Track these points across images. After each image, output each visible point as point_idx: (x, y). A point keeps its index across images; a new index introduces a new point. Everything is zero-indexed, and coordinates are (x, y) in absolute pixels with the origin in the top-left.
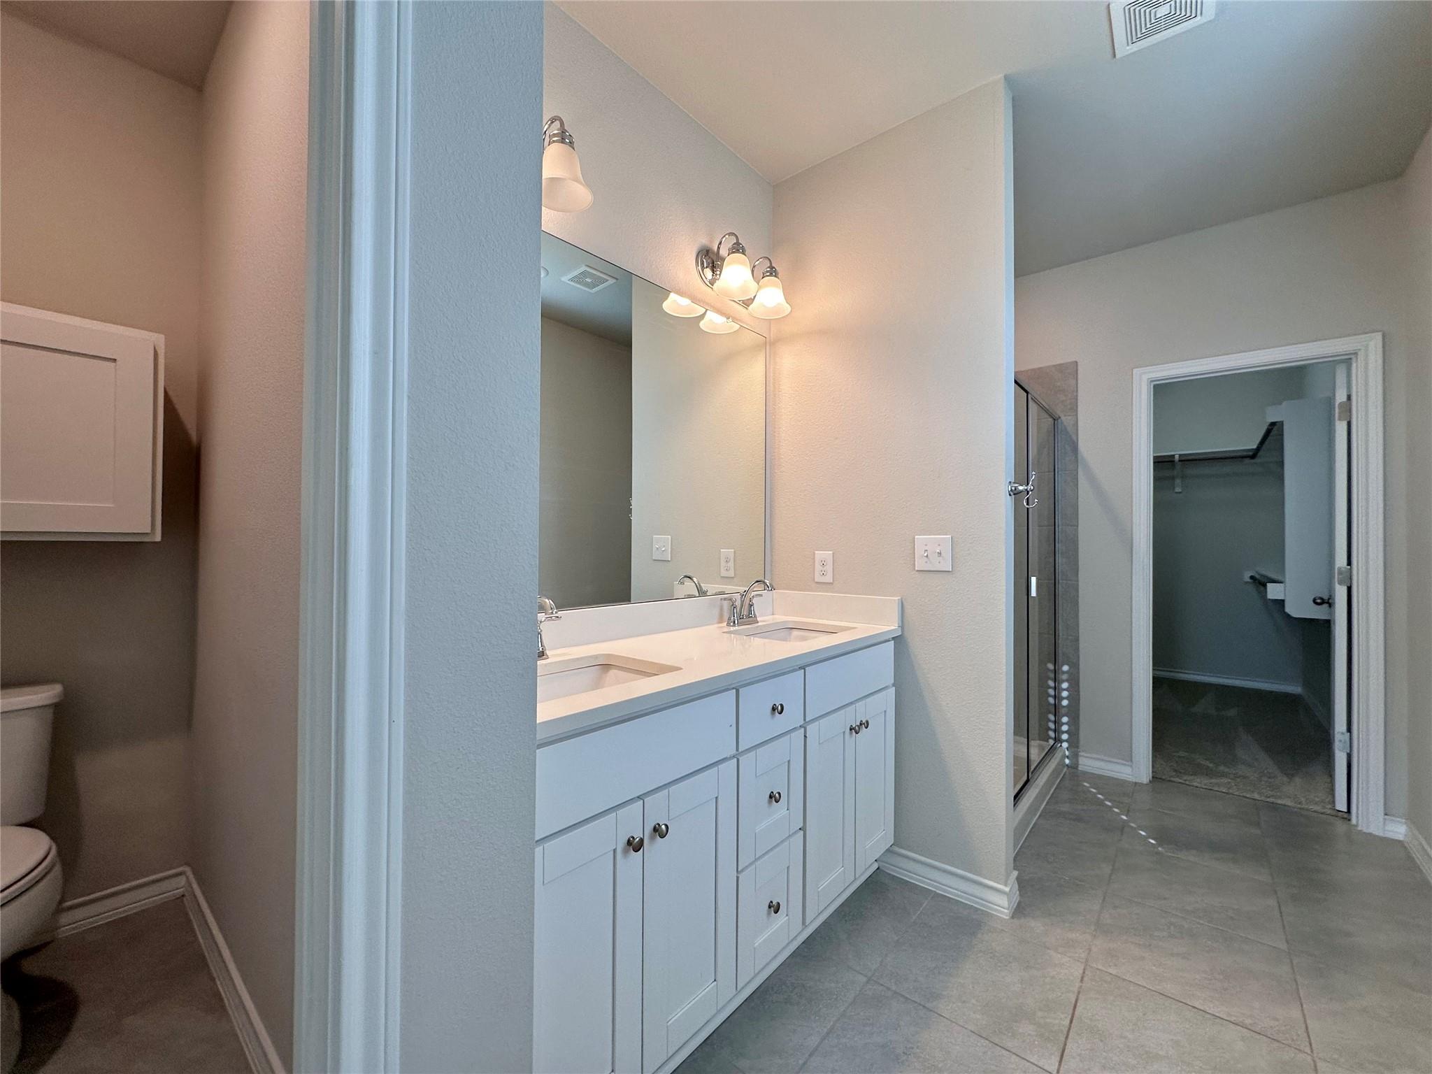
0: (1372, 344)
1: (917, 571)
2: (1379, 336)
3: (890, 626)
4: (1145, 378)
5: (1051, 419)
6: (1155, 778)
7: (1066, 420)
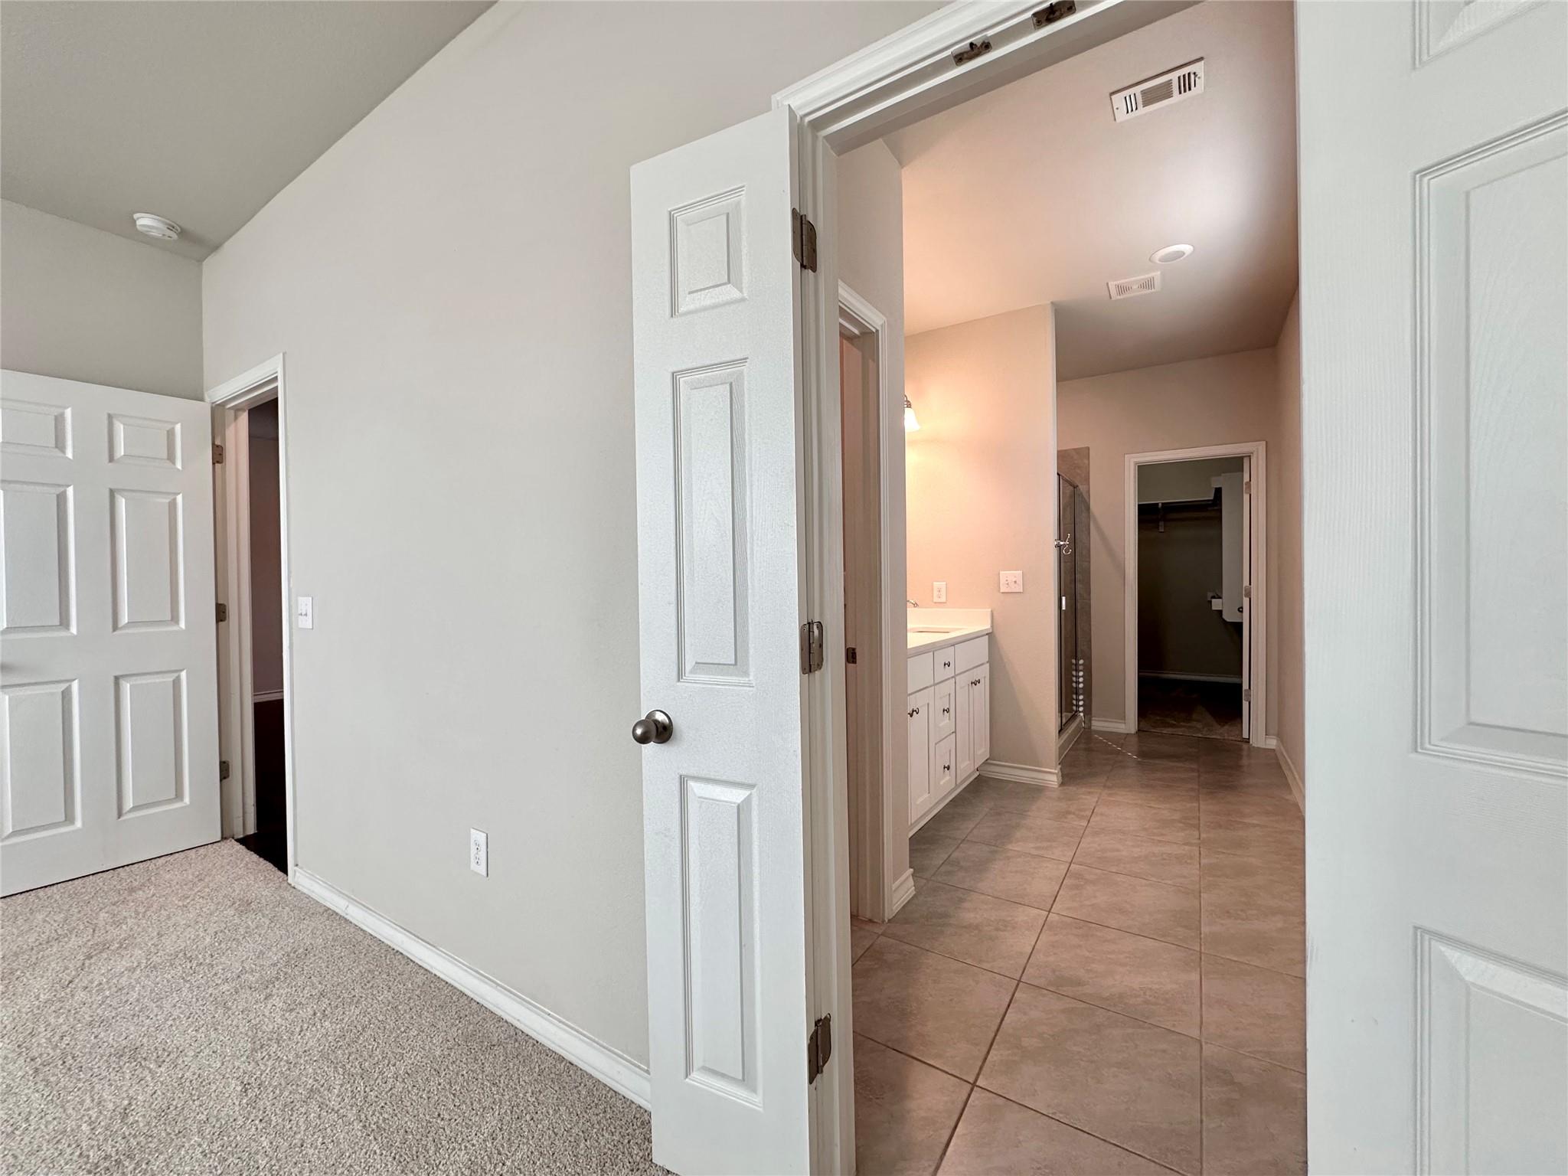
0: (1260, 448)
1: (1003, 593)
2: (1264, 443)
3: (985, 626)
4: (1133, 460)
5: (1072, 488)
6: (1139, 730)
7: (1082, 488)
